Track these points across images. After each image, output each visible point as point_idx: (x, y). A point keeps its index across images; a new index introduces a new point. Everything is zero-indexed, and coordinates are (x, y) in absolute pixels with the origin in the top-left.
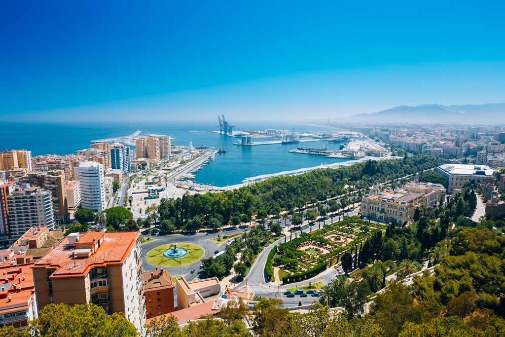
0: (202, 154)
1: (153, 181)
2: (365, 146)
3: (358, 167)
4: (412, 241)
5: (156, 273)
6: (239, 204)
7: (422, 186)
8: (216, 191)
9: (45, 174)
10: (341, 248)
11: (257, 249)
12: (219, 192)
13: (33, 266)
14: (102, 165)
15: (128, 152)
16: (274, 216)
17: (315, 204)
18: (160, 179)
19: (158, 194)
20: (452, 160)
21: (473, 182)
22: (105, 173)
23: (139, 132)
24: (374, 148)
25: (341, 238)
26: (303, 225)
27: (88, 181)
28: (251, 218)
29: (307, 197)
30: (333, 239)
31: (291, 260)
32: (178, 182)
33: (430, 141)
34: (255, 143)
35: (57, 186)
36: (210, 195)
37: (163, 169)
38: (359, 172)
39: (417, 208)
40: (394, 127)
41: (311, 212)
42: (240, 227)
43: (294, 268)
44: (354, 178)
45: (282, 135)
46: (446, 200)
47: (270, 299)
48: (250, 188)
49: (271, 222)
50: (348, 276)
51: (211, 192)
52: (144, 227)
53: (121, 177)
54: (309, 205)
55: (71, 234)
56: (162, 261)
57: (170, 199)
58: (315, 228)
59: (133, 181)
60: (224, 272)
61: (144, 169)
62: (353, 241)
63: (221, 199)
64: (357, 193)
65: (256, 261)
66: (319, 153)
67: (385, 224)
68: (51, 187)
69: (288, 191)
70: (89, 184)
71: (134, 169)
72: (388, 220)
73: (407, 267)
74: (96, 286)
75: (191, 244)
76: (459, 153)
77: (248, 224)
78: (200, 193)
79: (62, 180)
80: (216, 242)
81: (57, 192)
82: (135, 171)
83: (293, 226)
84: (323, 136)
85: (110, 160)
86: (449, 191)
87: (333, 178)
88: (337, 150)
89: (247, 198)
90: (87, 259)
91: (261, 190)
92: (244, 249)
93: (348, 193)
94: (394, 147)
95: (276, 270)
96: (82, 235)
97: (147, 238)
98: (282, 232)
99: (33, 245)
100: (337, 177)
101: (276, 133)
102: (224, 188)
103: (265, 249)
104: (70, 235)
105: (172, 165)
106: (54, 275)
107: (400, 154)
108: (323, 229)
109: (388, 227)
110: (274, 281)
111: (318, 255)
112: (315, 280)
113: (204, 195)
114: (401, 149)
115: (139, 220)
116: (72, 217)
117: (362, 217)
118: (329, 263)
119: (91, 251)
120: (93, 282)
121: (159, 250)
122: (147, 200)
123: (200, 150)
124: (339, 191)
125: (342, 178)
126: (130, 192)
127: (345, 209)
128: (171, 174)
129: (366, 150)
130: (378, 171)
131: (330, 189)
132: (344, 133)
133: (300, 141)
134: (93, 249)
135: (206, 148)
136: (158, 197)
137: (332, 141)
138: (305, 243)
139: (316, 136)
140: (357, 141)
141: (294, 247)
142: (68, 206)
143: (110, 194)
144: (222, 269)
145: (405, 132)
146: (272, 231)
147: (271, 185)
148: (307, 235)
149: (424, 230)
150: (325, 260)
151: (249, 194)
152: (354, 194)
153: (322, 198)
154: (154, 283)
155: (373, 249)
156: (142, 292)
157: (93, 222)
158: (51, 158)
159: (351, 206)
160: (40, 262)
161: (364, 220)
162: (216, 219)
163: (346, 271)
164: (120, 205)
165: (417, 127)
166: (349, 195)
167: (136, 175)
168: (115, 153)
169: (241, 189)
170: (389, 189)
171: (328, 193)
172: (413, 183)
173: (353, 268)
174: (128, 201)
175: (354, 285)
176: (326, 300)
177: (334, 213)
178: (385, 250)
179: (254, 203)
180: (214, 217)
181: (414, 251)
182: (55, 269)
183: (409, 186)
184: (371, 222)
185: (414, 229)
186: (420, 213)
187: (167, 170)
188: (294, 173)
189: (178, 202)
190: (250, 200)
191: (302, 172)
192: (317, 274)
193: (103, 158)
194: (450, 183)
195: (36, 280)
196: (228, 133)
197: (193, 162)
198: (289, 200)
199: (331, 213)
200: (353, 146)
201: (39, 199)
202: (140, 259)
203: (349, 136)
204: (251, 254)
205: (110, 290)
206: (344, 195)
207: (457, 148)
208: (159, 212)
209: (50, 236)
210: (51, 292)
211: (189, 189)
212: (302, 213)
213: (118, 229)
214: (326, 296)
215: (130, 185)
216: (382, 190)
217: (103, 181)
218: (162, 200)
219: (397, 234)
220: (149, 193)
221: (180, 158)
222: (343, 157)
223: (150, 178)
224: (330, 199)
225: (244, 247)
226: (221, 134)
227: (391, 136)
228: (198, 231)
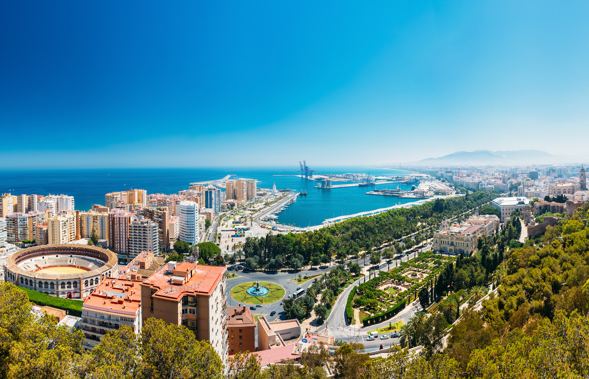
0: (285, 196)
1: (240, 220)
2: (434, 186)
3: (428, 205)
4: (478, 268)
5: (239, 310)
6: (319, 244)
7: (482, 219)
8: (297, 231)
9: (155, 209)
10: (417, 284)
11: (337, 290)
12: (300, 232)
13: (141, 283)
14: (198, 204)
15: (219, 194)
16: (353, 256)
17: (391, 243)
18: (246, 219)
19: (244, 233)
20: (501, 195)
21: (517, 210)
22: (199, 211)
23: (229, 176)
24: (441, 188)
25: (417, 274)
26: (381, 264)
27: (186, 218)
28: (330, 259)
29: (384, 237)
30: (410, 276)
31: (370, 300)
32: (262, 222)
33: (485, 180)
34: (334, 186)
35: (162, 219)
36: (292, 235)
37: (249, 210)
38: (429, 210)
39: (480, 237)
40: (456, 169)
41: (388, 250)
42: (320, 268)
43: (374, 309)
44: (425, 216)
45: (359, 179)
46: (500, 228)
47: (351, 344)
48: (330, 229)
49: (351, 263)
50: (426, 312)
51: (292, 232)
52: (230, 263)
53: (212, 215)
54: (386, 244)
55: (171, 262)
56: (245, 298)
57: (254, 238)
58: (392, 266)
59: (222, 220)
60: (305, 314)
61: (232, 209)
62: (428, 275)
63: (302, 239)
64: (429, 229)
65: (336, 302)
66: (394, 194)
67: (455, 256)
68: (158, 220)
69: (366, 231)
70: (186, 220)
71: (224, 209)
72: (457, 252)
73: (477, 293)
74: (186, 313)
75: (272, 283)
76: (506, 189)
77: (328, 264)
78: (282, 233)
79: (167, 215)
80: (296, 282)
81: (162, 225)
82: (225, 210)
83: (372, 266)
84: (396, 178)
85: (204, 200)
86: (502, 220)
87: (407, 217)
88: (409, 190)
89: (326, 239)
90: (181, 287)
91: (340, 231)
92: (324, 290)
93: (421, 231)
94: (457, 186)
95: (357, 312)
96: (179, 264)
97: (232, 274)
98: (361, 272)
99: (142, 265)
100: (410, 216)
101: (354, 176)
102: (305, 229)
103: (345, 290)
104: (169, 262)
105: (258, 206)
106: (155, 295)
107: (462, 192)
108: (400, 267)
109: (458, 259)
110: (355, 324)
111: (396, 293)
112: (395, 319)
113: (286, 235)
114: (463, 188)
115: (226, 256)
116: (172, 247)
117: (434, 252)
118: (408, 301)
119: (185, 279)
120: (185, 308)
121: (242, 287)
122: (234, 238)
123: (283, 193)
124: (413, 229)
125: (415, 216)
126: (219, 229)
127: (419, 246)
128: (256, 214)
129: (434, 190)
130: (446, 208)
131: (405, 227)
132: (415, 175)
133: (376, 184)
134: (187, 278)
135: (288, 191)
136: (244, 236)
137: (404, 183)
138: (384, 281)
139: (390, 179)
140: (426, 182)
141: (373, 287)
142: (170, 238)
143: (203, 230)
144: (302, 311)
145: (465, 173)
146: (352, 271)
147: (350, 226)
148: (385, 273)
149: (487, 257)
150: (404, 297)
151: (329, 235)
152: (426, 231)
153: (398, 236)
154: (237, 319)
155: (447, 282)
156: (226, 326)
157: (188, 254)
158: (160, 196)
159: (425, 242)
160: (146, 281)
161: (437, 255)
162: (297, 259)
163: (424, 307)
164: (210, 240)
165: (474, 169)
166: (422, 232)
167: (225, 214)
168: (208, 194)
169: (321, 230)
170: (455, 224)
171: (403, 232)
172: (475, 217)
173: (430, 302)
174: (217, 237)
175: (431, 319)
176: (407, 340)
177: (410, 250)
178: (457, 280)
179: (334, 243)
180: (295, 257)
181: (480, 277)
182: (156, 290)
183: (472, 220)
184: (443, 255)
185: (479, 257)
186: (482, 242)
187: (253, 210)
188: (370, 214)
189: (261, 242)
190: (330, 241)
191: (379, 212)
192: (396, 313)
193: (199, 198)
194: (502, 213)
195: (143, 296)
196: (308, 177)
197: (276, 203)
198: (367, 240)
199: (407, 251)
200: (423, 187)
201: (150, 229)
202: (226, 294)
203: (419, 178)
204: (331, 296)
205: (198, 319)
206: (417, 232)
207: (504, 184)
208: (244, 250)
209: (155, 261)
210: (152, 309)
211: (272, 229)
212: (380, 252)
213: (207, 262)
214: (406, 336)
215: (220, 223)
216: (450, 225)
217: (198, 218)
218: (247, 239)
219: (466, 264)
220: (236, 231)
221: (264, 200)
222: (414, 197)
223: (237, 218)
224: (405, 237)
225: (324, 288)
226: (302, 177)
227: (454, 177)
228: (280, 270)
